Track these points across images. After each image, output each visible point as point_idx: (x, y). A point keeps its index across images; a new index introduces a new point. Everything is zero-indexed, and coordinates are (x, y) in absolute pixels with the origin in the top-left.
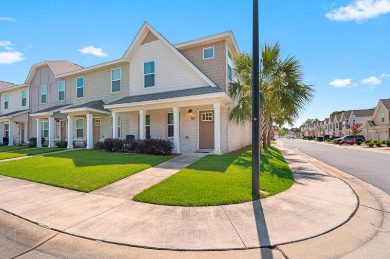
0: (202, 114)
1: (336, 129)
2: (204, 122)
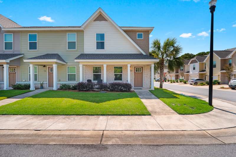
0: (136, 68)
2: (137, 73)
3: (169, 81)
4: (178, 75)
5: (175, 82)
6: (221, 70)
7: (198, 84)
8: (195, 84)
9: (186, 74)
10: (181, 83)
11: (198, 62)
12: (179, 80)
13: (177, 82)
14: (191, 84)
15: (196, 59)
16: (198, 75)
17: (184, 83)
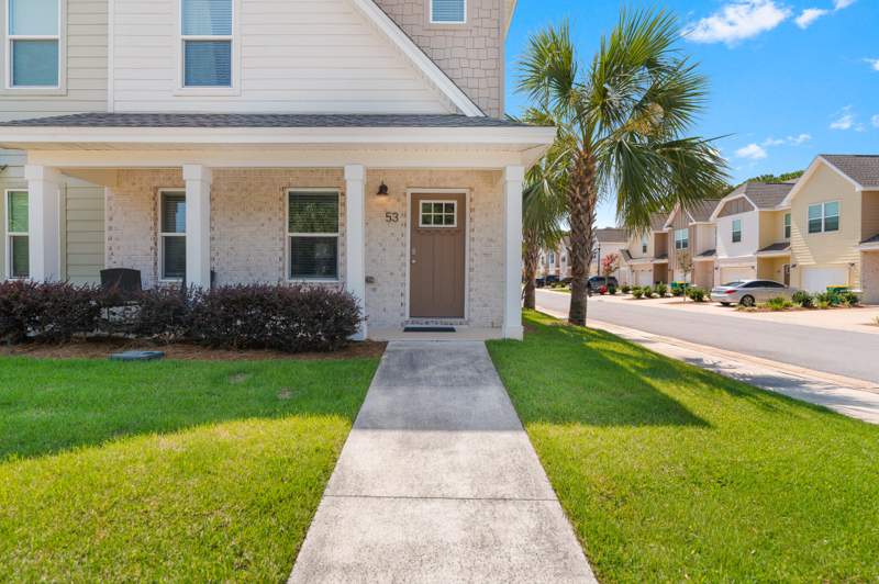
0: (422, 202)
1: (561, 263)
2: (428, 231)
3: (626, 290)
4: (665, 265)
5: (654, 294)
6: (863, 241)
7: (757, 303)
8: (742, 302)
9: (702, 262)
10: (681, 299)
11: (757, 209)
12: (669, 287)
13: (663, 294)
14: (726, 304)
15: (746, 193)
16: (755, 264)
17: (693, 297)
